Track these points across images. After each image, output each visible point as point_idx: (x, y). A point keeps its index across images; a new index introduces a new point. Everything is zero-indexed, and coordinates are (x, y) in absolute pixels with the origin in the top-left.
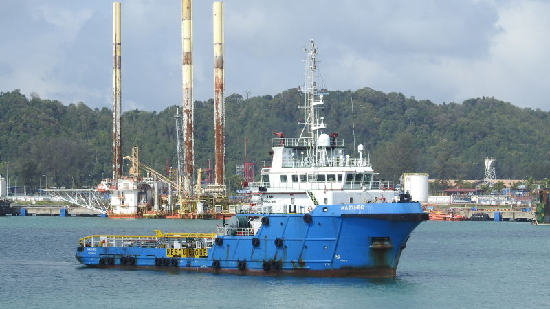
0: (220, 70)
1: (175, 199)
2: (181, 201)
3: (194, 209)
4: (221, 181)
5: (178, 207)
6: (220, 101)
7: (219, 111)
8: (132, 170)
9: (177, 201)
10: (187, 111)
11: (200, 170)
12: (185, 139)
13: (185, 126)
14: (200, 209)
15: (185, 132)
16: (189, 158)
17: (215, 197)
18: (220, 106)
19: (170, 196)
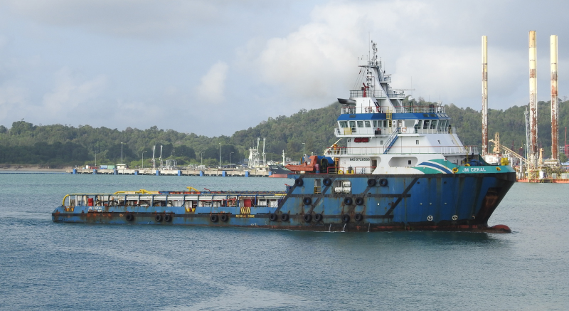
0: (555, 82)
1: (525, 169)
2: (528, 170)
3: (537, 176)
4: (555, 156)
5: (527, 174)
6: (555, 103)
7: (554, 110)
8: (495, 149)
9: (526, 170)
10: (533, 110)
11: (541, 150)
12: (531, 128)
13: (531, 120)
14: (541, 176)
15: (531, 124)
16: (534, 141)
17: (552, 167)
18: (555, 106)
19: (521, 167)
